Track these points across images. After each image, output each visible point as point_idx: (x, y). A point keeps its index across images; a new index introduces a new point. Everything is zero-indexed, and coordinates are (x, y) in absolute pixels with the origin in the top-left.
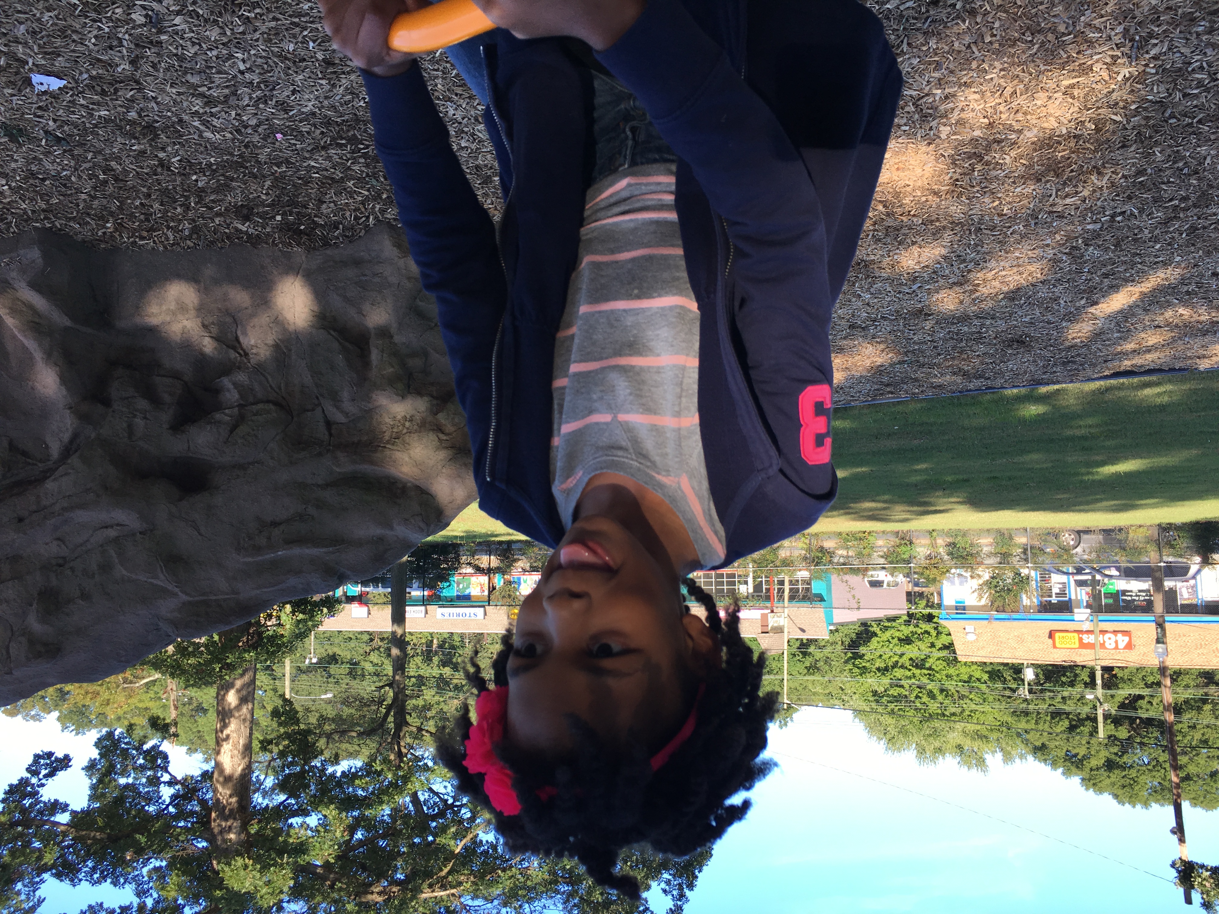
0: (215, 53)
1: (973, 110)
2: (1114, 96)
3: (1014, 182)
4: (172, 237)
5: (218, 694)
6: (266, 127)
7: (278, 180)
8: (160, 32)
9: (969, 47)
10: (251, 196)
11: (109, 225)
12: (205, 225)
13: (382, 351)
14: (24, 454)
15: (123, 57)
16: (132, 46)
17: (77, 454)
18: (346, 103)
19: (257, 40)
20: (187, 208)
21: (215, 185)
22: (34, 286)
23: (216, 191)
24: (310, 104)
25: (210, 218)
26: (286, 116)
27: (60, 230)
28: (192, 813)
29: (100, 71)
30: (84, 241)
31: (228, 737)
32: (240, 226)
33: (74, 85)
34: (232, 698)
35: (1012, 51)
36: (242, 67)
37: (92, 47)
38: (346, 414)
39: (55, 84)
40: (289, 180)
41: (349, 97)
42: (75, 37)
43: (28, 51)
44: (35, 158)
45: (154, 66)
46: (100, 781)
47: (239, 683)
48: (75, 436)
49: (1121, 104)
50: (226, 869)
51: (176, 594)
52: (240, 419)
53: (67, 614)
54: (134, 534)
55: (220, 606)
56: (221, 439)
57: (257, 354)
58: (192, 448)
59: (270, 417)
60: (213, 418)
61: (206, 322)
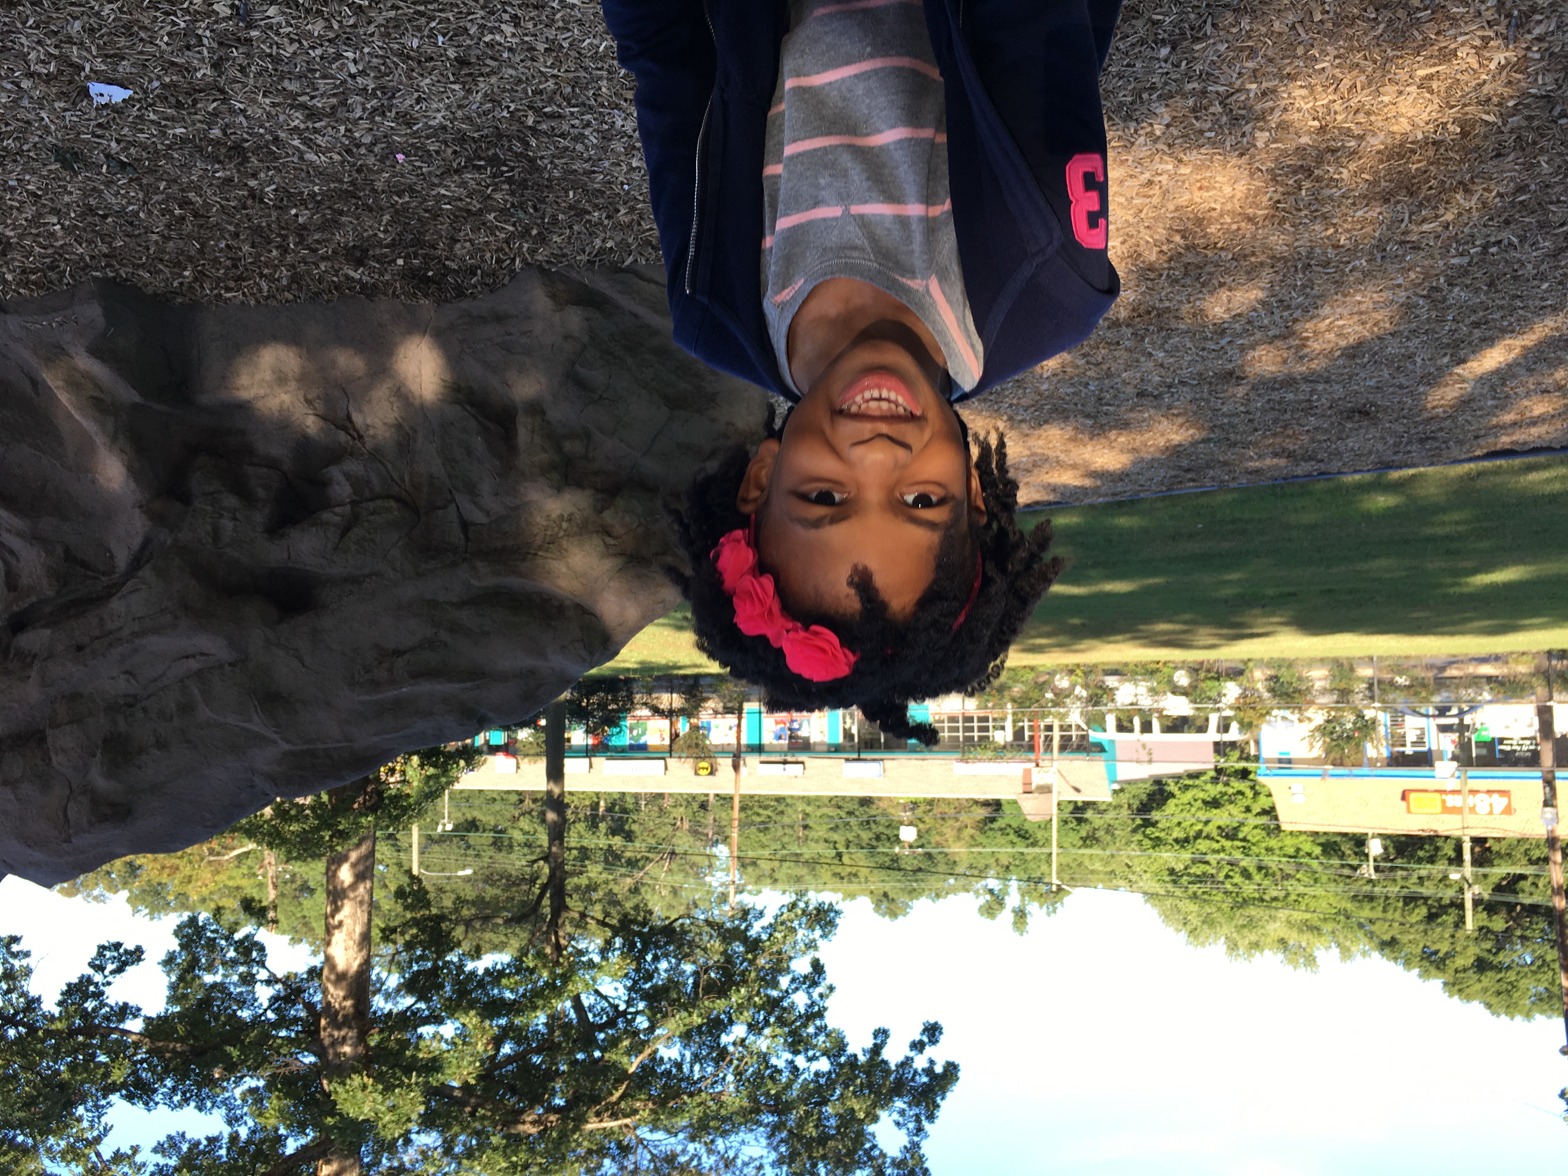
0: (319, 52)
1: (1299, 110)
2: (1486, 89)
3: (1354, 204)
4: (265, 288)
5: (328, 869)
6: (384, 145)
7: (399, 213)
8: (250, 26)
9: (1293, 28)
10: (365, 235)
11: (187, 273)
12: (309, 273)
13: (533, 432)
14: (85, 565)
15: (202, 60)
16: (215, 45)
17: (149, 566)
18: (485, 113)
19: (372, 35)
20: (284, 250)
21: (320, 221)
22: (94, 352)
23: (321, 228)
24: (439, 115)
25: (314, 263)
26: (409, 131)
27: (126, 280)
28: (296, 1020)
29: (174, 78)
30: (155, 294)
31: (341, 923)
32: (352, 273)
33: (141, 96)
34: (345, 874)
35: (1350, 32)
36: (353, 70)
37: (164, 47)
38: (488, 514)
39: (118, 95)
40: (414, 213)
41: (489, 105)
42: (142, 35)
43: (85, 53)
44: (94, 189)
45: (242, 70)
46: (181, 978)
47: (354, 856)
48: (147, 542)
49: (1495, 100)
50: (340, 1089)
51: (274, 742)
52: (354, 520)
53: (140, 767)
54: (221, 666)
55: (329, 756)
56: (330, 546)
57: (374, 436)
58: (292, 557)
59: (391, 516)
60: (318, 518)
61: (309, 396)
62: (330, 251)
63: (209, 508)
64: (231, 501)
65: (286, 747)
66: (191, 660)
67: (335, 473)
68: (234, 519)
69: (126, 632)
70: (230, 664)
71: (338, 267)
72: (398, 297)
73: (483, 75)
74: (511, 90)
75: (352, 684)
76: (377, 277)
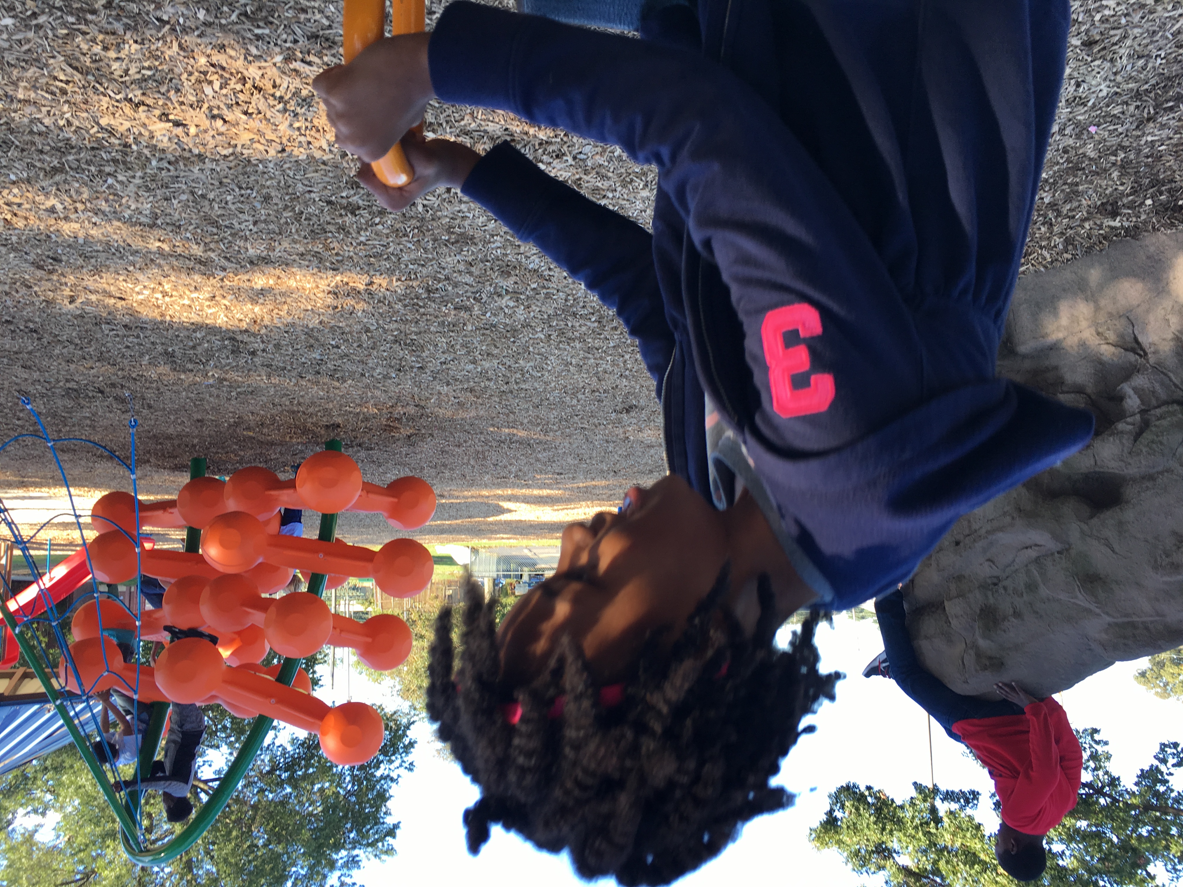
4: (1048, 256)
6: (1072, 127)
7: (1124, 166)
10: (1107, 192)
12: (1077, 234)
18: (1144, 68)
21: (1062, 196)
23: (1067, 200)
24: (1102, 87)
25: (1079, 226)
26: (1086, 108)
32: (1112, 224)
40: (1138, 163)
41: (1141, 62)
51: (1098, 615)
52: (1145, 426)
53: (1005, 631)
54: (1052, 554)
55: (1147, 628)
56: (1126, 451)
57: (1155, 353)
58: (1098, 463)
59: (1175, 419)
60: (1116, 429)
61: (1100, 330)
62: (1085, 213)
65: (1108, 619)
66: (1029, 550)
69: (983, 531)
70: (1058, 552)
71: (1098, 222)
72: (1158, 230)
73: (1116, 44)
74: (1152, 42)
75: (1156, 567)
76: (1134, 219)
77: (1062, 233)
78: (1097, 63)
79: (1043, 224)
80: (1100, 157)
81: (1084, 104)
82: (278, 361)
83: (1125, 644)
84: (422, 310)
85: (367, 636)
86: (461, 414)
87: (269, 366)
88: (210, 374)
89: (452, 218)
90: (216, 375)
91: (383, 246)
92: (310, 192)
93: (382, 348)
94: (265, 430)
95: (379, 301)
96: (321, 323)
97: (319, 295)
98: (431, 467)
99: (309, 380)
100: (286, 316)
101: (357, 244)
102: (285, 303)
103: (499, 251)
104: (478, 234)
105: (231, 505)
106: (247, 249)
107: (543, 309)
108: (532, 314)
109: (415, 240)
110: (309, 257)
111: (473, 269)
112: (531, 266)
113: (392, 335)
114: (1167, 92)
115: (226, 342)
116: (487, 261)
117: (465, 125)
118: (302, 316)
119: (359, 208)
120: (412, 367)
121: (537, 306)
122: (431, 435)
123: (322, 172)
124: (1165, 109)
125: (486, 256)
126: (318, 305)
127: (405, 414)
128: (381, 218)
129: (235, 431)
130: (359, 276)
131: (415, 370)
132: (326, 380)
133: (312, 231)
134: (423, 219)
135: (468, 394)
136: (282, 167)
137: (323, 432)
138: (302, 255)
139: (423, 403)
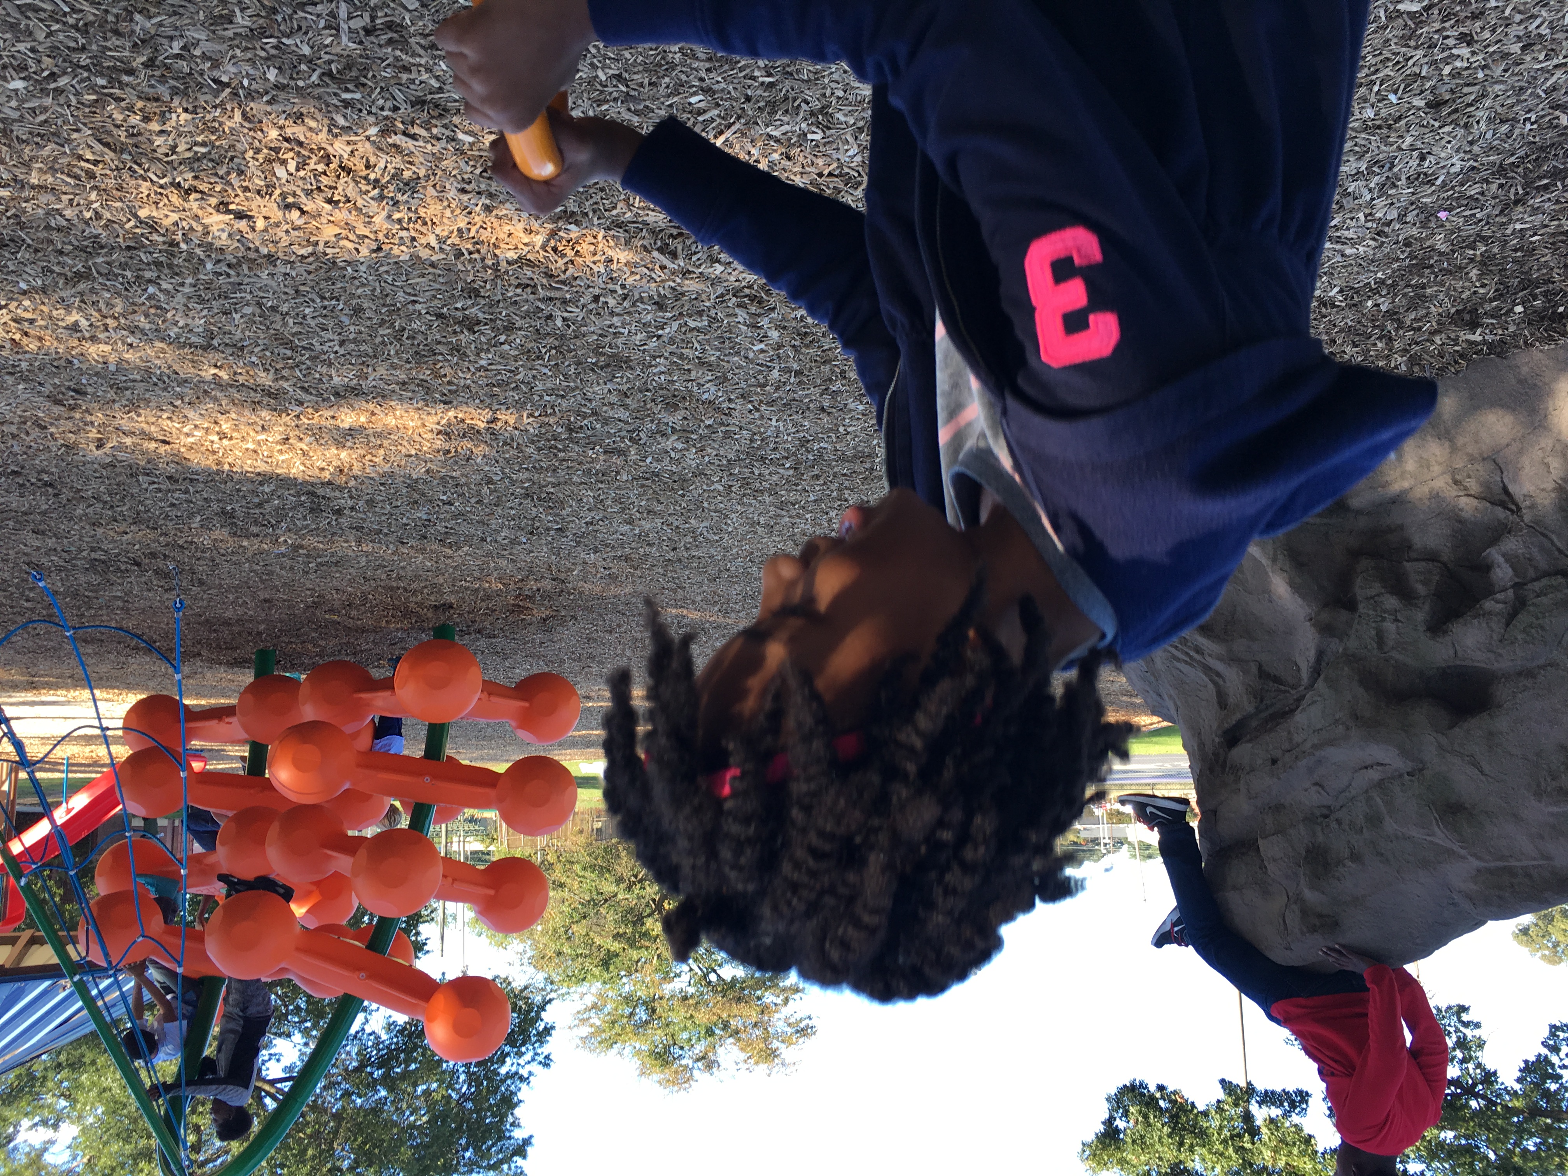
14: (1277, 680)
17: (1323, 676)
21: (1404, 301)
23: (1411, 307)
24: (1454, 160)
25: (1428, 340)
26: (1433, 188)
32: (1471, 337)
40: (1503, 258)
48: (1320, 654)
51: (1464, 858)
52: (1519, 605)
53: (1339, 879)
54: (1401, 776)
55: (1528, 876)
56: (1495, 637)
57: (1532, 507)
58: (1460, 654)
59: (1559, 595)
60: (1481, 608)
61: (1458, 477)
62: (1434, 324)
63: (1371, 612)
64: (1391, 602)
65: (1477, 863)
66: (1370, 771)
67: (1495, 554)
68: (1396, 620)
69: (1308, 745)
70: (1408, 774)
71: (1453, 336)
72: (1532, 345)
73: (1471, 105)
74: (1519, 102)
75: (1539, 794)
76: (1500, 332)
77: (1406, 350)
78: (1447, 129)
79: (1380, 338)
80: (1453, 251)
81: (1431, 183)
82: (371, 521)
83: (1499, 897)
84: (561, 455)
85: (489, 887)
86: (613, 590)
87: (357, 529)
88: (282, 539)
89: (601, 335)
90: (290, 542)
91: (510, 371)
92: (415, 302)
93: (509, 505)
94: (354, 613)
95: (505, 443)
96: (428, 472)
97: (425, 436)
98: (574, 660)
99: (412, 547)
100: (382, 463)
101: (477, 369)
102: (381, 446)
103: (663, 378)
104: (636, 356)
105: (309, 712)
106: (331, 376)
107: (721, 453)
108: (707, 459)
109: (552, 363)
110: (412, 387)
111: (628, 401)
112: (706, 396)
113: (523, 488)
114: (1540, 166)
115: (303, 498)
116: (648, 390)
117: (618, 215)
118: (403, 463)
119: (478, 323)
120: (548, 529)
121: (713, 448)
122: (574, 617)
123: (430, 277)
124: (1537, 188)
125: (645, 383)
126: (425, 448)
127: (539, 590)
128: (508, 336)
129: (314, 614)
130: (479, 411)
131: (552, 533)
132: (435, 546)
133: (417, 353)
134: (563, 336)
135: (623, 563)
136: (377, 270)
137: (430, 615)
138: (404, 383)
139: (562, 576)
